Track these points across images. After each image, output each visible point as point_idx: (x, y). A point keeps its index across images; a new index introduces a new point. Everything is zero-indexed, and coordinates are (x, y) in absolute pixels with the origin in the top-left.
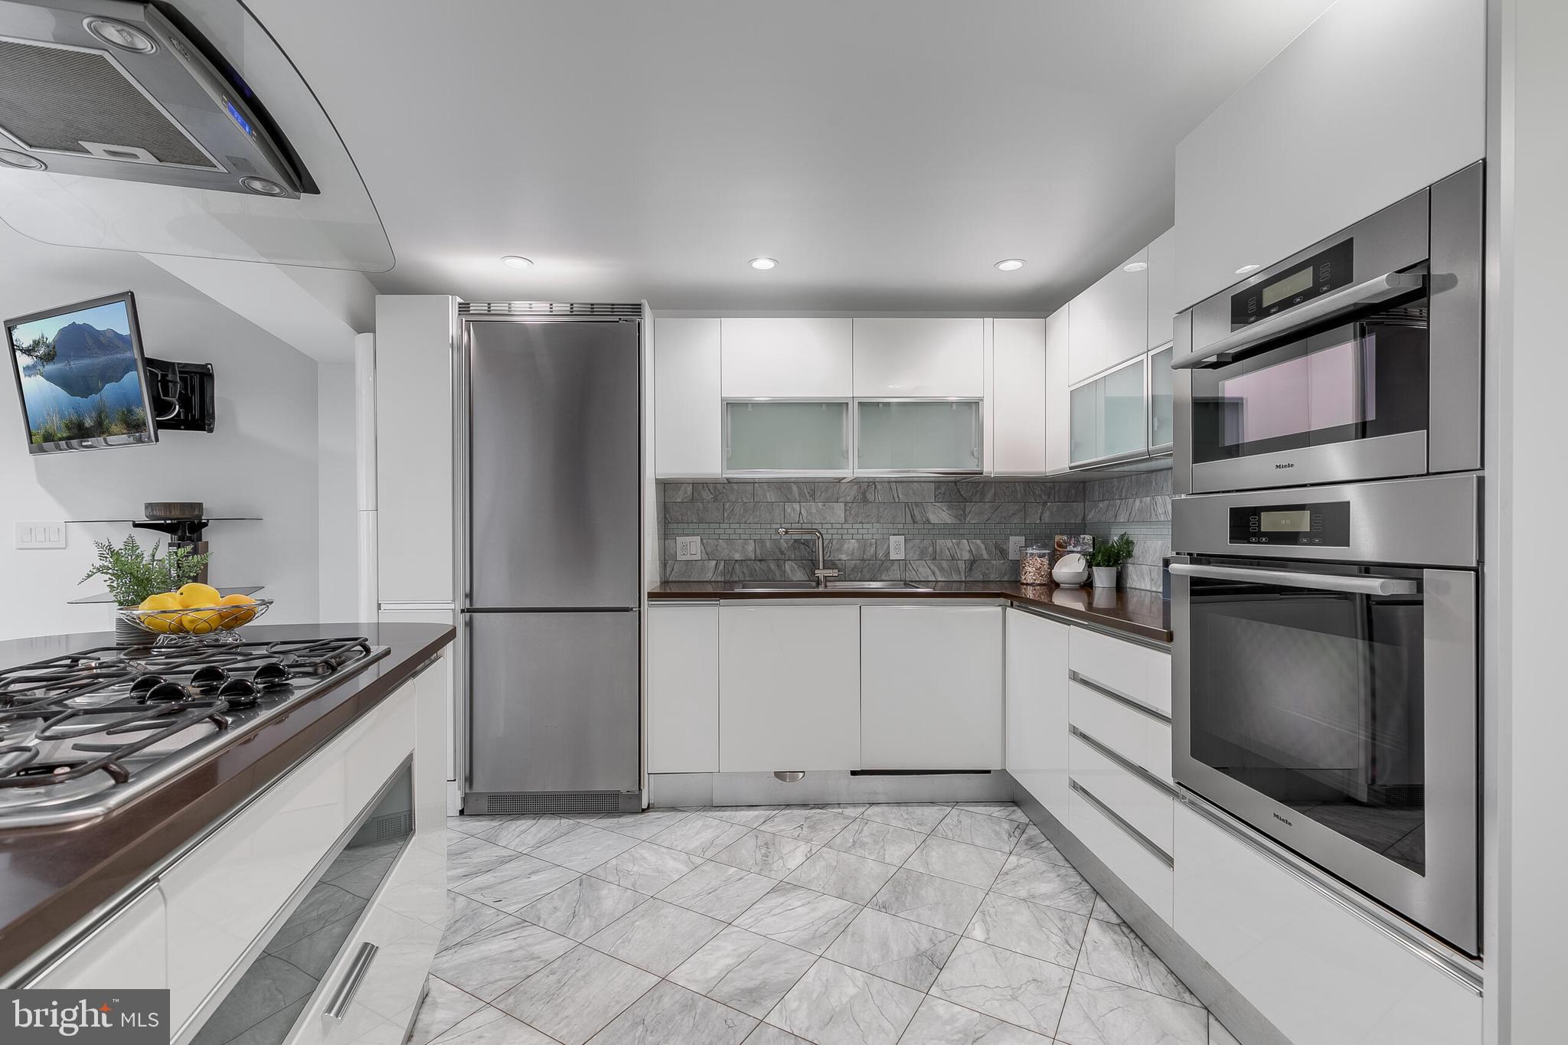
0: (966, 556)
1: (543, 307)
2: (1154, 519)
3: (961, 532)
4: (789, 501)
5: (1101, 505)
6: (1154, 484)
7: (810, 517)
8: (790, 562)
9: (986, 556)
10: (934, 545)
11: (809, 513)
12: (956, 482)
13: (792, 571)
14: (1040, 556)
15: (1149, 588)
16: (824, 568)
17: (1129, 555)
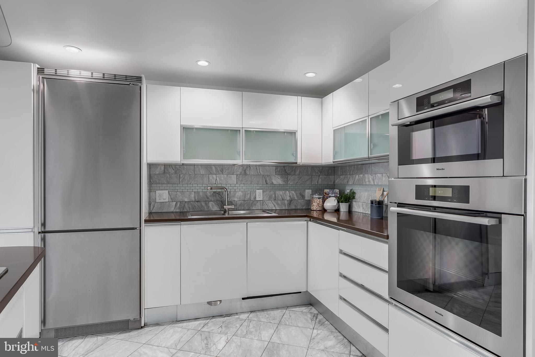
0: (288, 198)
1: (88, 74)
2: (364, 183)
3: (287, 188)
4: (211, 174)
5: (341, 177)
6: (364, 169)
7: (220, 181)
8: (211, 202)
9: (296, 198)
10: (275, 194)
11: (221, 180)
12: (284, 166)
13: (212, 206)
14: (319, 198)
15: (362, 212)
16: (228, 205)
17: (354, 198)
